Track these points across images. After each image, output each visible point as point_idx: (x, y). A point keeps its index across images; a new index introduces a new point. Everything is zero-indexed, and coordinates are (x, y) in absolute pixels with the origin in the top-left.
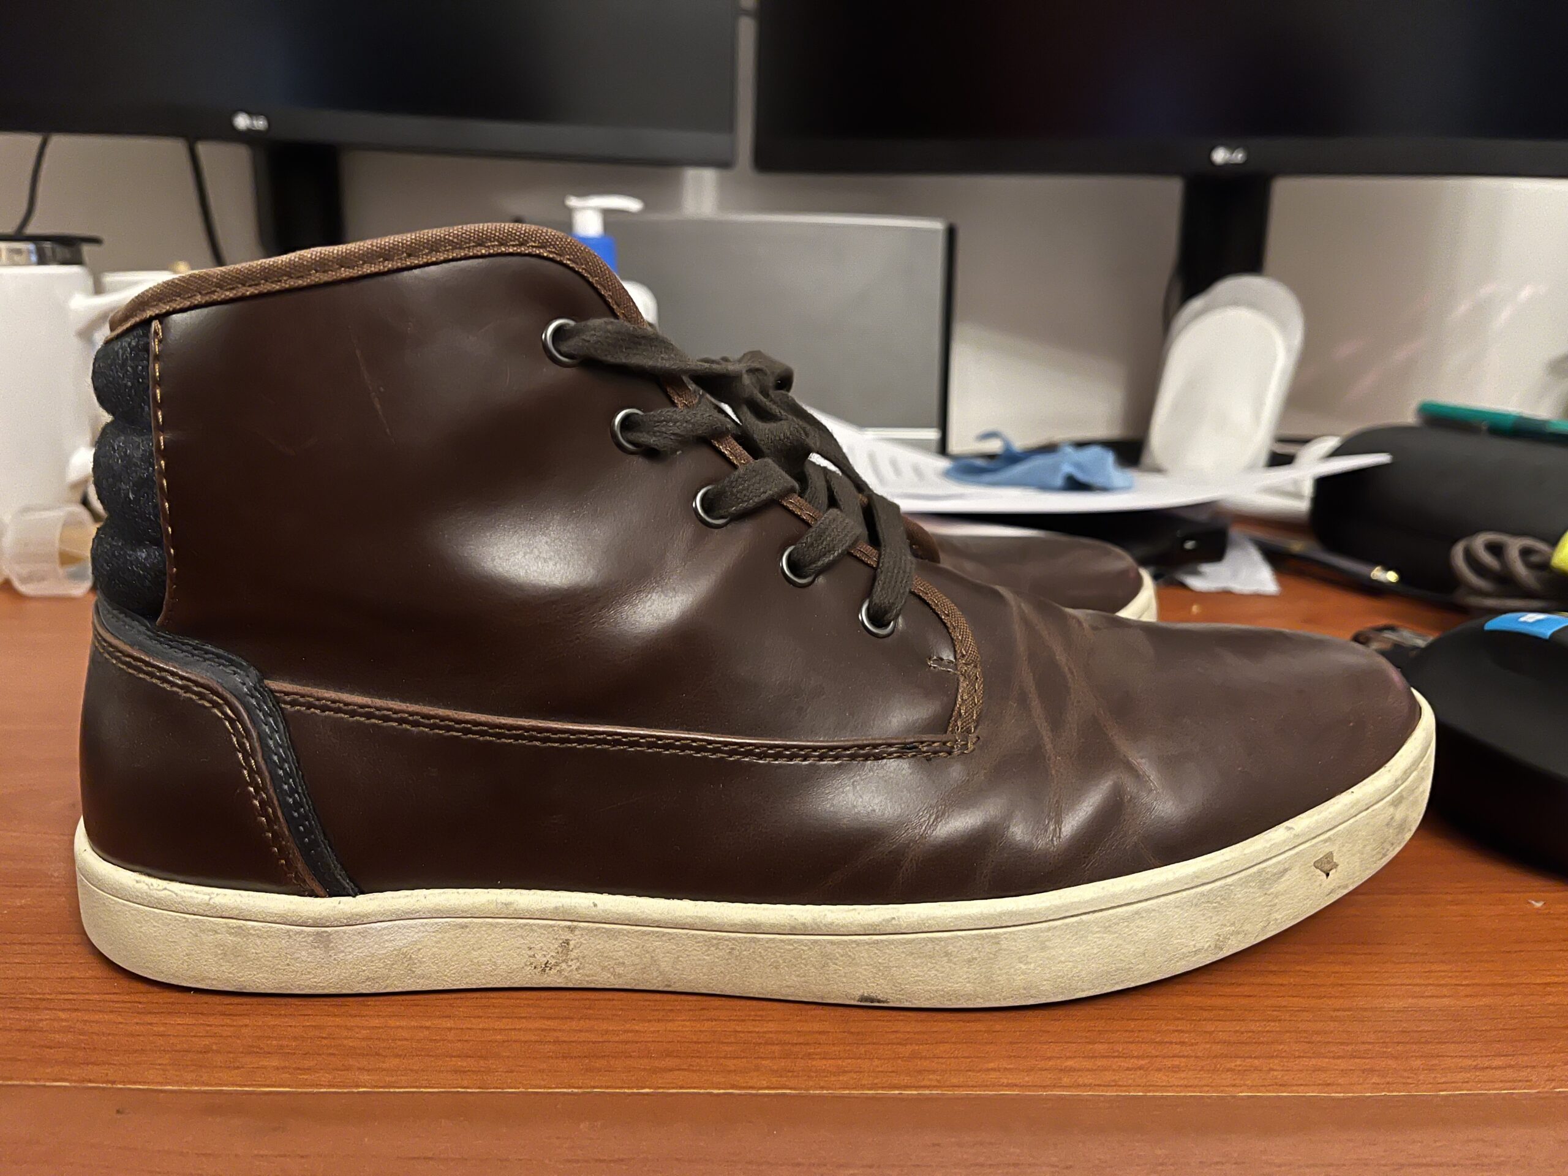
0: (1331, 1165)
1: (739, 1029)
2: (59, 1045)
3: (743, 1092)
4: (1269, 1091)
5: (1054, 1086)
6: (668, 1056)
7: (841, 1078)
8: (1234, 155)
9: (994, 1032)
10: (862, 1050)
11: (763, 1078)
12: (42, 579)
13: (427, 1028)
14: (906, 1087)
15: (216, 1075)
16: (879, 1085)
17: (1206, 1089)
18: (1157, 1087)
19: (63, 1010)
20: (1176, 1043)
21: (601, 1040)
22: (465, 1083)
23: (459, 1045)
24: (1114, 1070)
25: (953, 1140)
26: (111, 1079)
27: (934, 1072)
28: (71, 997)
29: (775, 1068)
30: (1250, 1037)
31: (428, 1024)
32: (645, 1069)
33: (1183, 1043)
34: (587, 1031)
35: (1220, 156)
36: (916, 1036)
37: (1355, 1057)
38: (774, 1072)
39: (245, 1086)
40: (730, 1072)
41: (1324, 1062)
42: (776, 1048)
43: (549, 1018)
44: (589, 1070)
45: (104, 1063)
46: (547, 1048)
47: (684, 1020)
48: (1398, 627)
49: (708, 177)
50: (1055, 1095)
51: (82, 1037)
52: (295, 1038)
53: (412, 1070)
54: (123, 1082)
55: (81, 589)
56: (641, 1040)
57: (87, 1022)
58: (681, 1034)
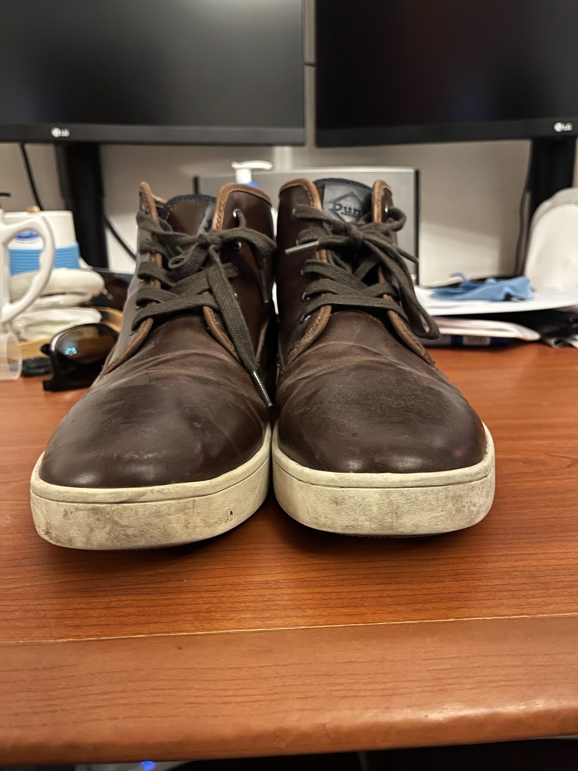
3: (502, 618)
6: (451, 600)
7: (549, 608)
8: (566, 127)
10: (551, 592)
11: (508, 610)
13: (318, 593)
15: (222, 624)
16: (571, 610)
21: (412, 594)
22: (355, 621)
23: (340, 601)
26: (167, 631)
28: (121, 588)
29: (511, 604)
32: (444, 609)
34: (402, 590)
35: (559, 127)
36: (575, 583)
39: (240, 629)
40: (489, 607)
42: (506, 593)
44: (415, 610)
45: (158, 622)
46: (387, 600)
49: (287, 150)
52: (252, 602)
53: (323, 616)
54: (174, 632)
55: (16, 376)
56: (433, 593)
57: (137, 600)
58: (452, 588)
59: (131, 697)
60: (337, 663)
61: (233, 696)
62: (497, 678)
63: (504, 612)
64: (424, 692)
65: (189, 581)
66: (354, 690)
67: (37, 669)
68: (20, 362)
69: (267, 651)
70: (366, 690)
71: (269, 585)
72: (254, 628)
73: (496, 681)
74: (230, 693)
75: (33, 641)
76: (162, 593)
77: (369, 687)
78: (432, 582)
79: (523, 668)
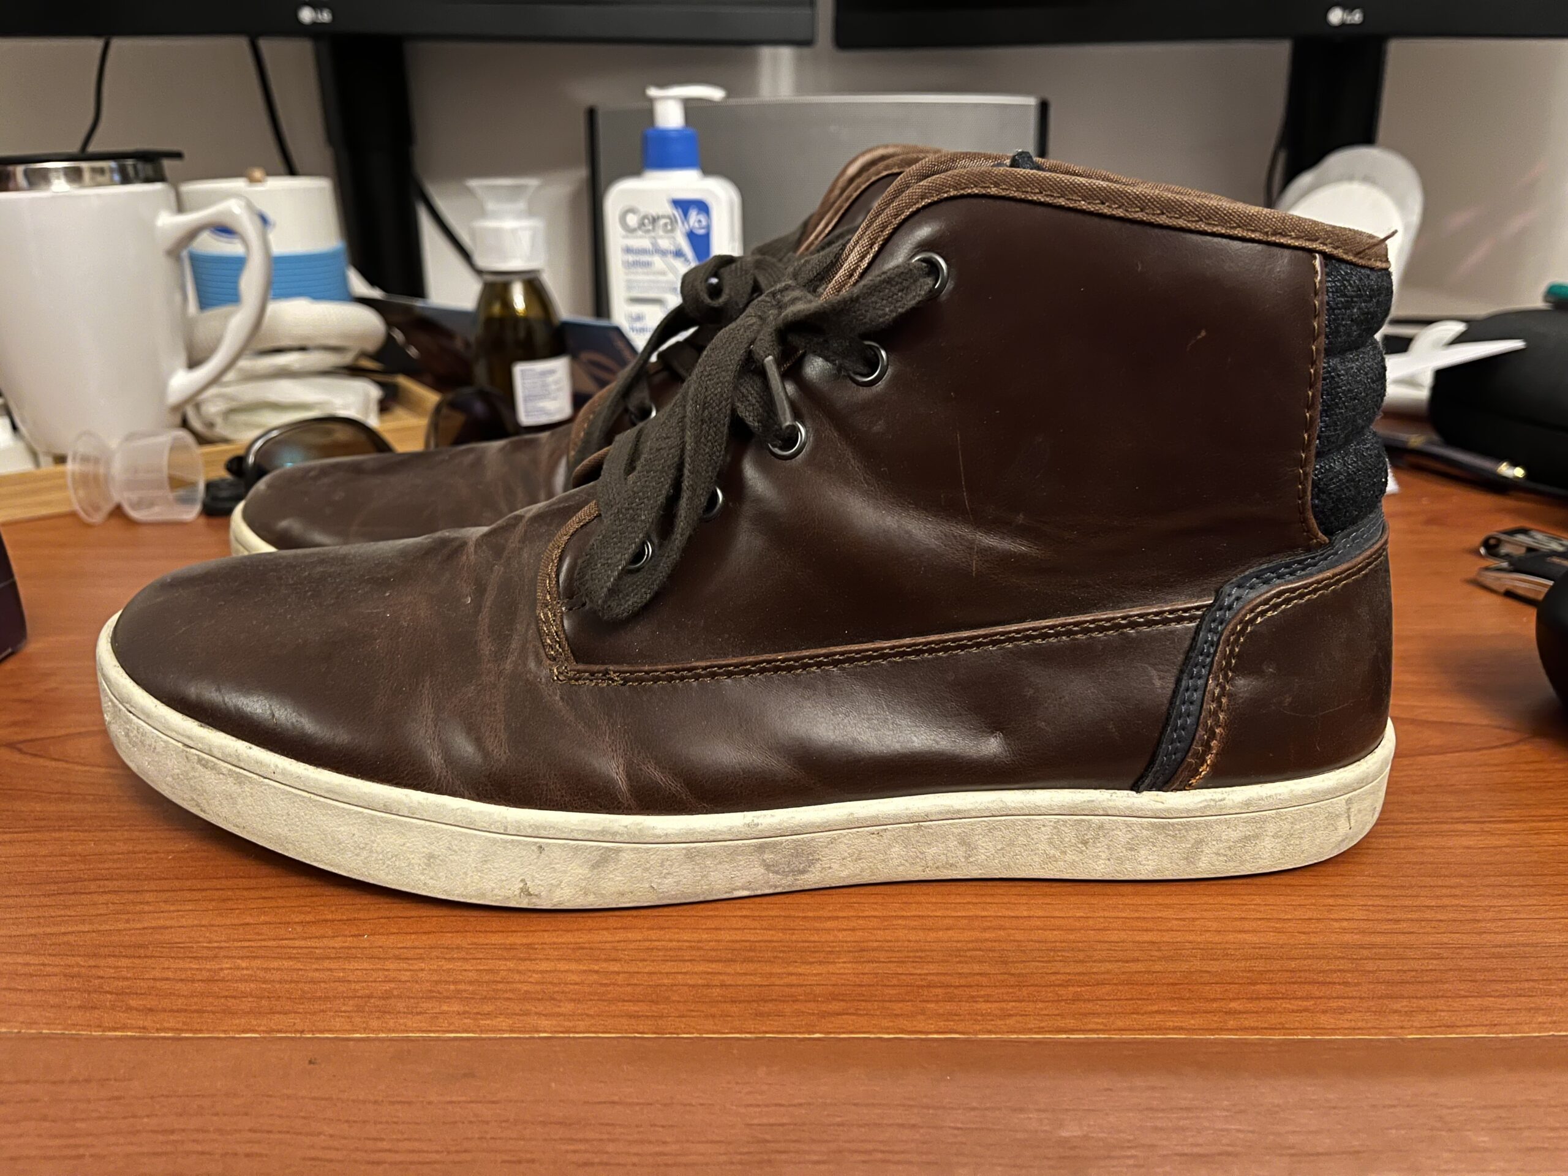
0: (1501, 1107)
1: (900, 971)
2: (245, 995)
3: (913, 1036)
4: (1436, 1033)
5: (1221, 1030)
6: (833, 999)
7: (1008, 1022)
8: (1351, 15)
9: (1154, 972)
10: (1025, 991)
11: (931, 1022)
12: (152, 504)
13: (597, 972)
14: (1072, 1031)
15: (402, 1021)
16: (1047, 1029)
17: (1373, 1031)
18: (1323, 1030)
19: (242, 958)
20: (1339, 984)
21: (766, 983)
22: (641, 1028)
23: (629, 989)
24: (1280, 1012)
25: (1125, 1084)
26: (300, 1029)
27: (1098, 1015)
28: (247, 944)
29: (941, 1011)
30: (1414, 977)
31: (596, 968)
32: (813, 1014)
33: (1346, 984)
34: (751, 974)
35: (1336, 16)
36: (1077, 977)
37: (1520, 996)
38: (940, 1015)
39: (430, 1031)
40: (897, 1015)
41: (1488, 1002)
42: (939, 991)
43: (712, 961)
44: (759, 1014)
45: (290, 1012)
46: (716, 991)
47: (845, 962)
48: (1531, 530)
49: (786, 54)
50: (1222, 1039)
51: (264, 986)
52: (471, 983)
53: (588, 1015)
54: (312, 1032)
55: (191, 513)
56: (805, 983)
57: (267, 970)
58: (844, 977)
59: (213, 1140)
60: (586, 1103)
61: (390, 1151)
62: (870, 1147)
63: (921, 1026)
64: (732, 1163)
65: (372, 938)
66: (607, 1153)
67: (62, 1082)
68: (201, 487)
69: (465, 1075)
70: (628, 1154)
71: (513, 953)
72: (457, 1032)
73: (866, 1152)
74: (385, 1145)
75: (67, 1032)
76: (317, 959)
77: (635, 1149)
78: (812, 963)
79: (922, 1131)
